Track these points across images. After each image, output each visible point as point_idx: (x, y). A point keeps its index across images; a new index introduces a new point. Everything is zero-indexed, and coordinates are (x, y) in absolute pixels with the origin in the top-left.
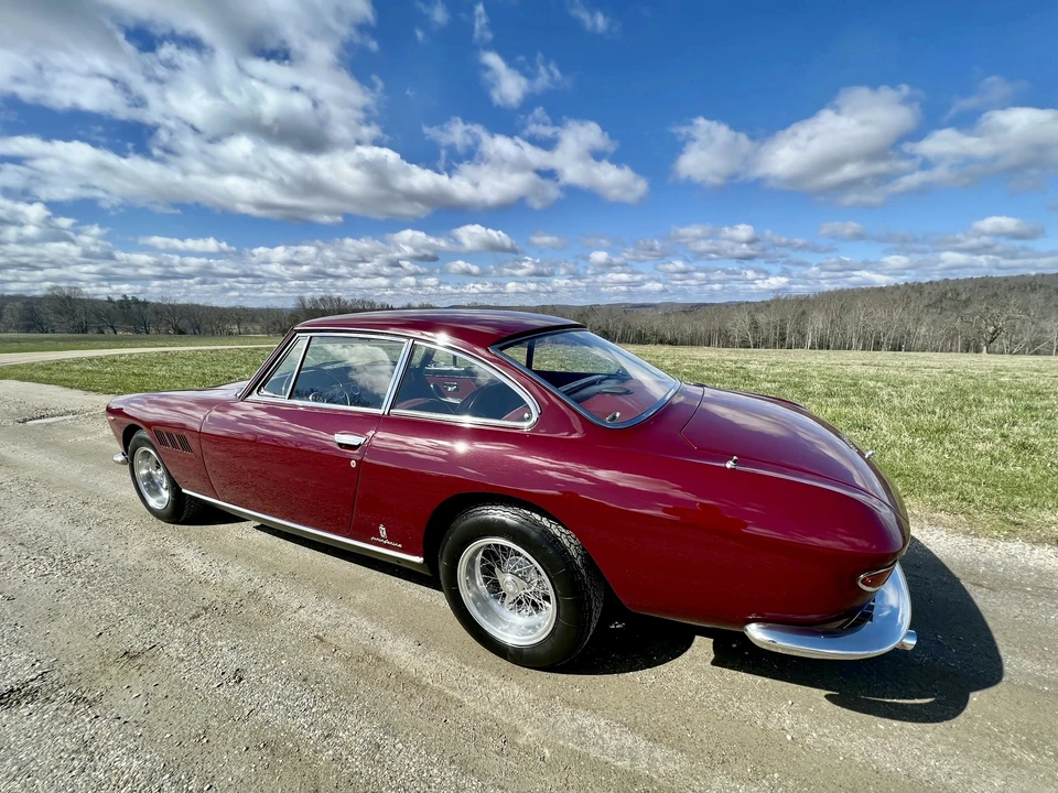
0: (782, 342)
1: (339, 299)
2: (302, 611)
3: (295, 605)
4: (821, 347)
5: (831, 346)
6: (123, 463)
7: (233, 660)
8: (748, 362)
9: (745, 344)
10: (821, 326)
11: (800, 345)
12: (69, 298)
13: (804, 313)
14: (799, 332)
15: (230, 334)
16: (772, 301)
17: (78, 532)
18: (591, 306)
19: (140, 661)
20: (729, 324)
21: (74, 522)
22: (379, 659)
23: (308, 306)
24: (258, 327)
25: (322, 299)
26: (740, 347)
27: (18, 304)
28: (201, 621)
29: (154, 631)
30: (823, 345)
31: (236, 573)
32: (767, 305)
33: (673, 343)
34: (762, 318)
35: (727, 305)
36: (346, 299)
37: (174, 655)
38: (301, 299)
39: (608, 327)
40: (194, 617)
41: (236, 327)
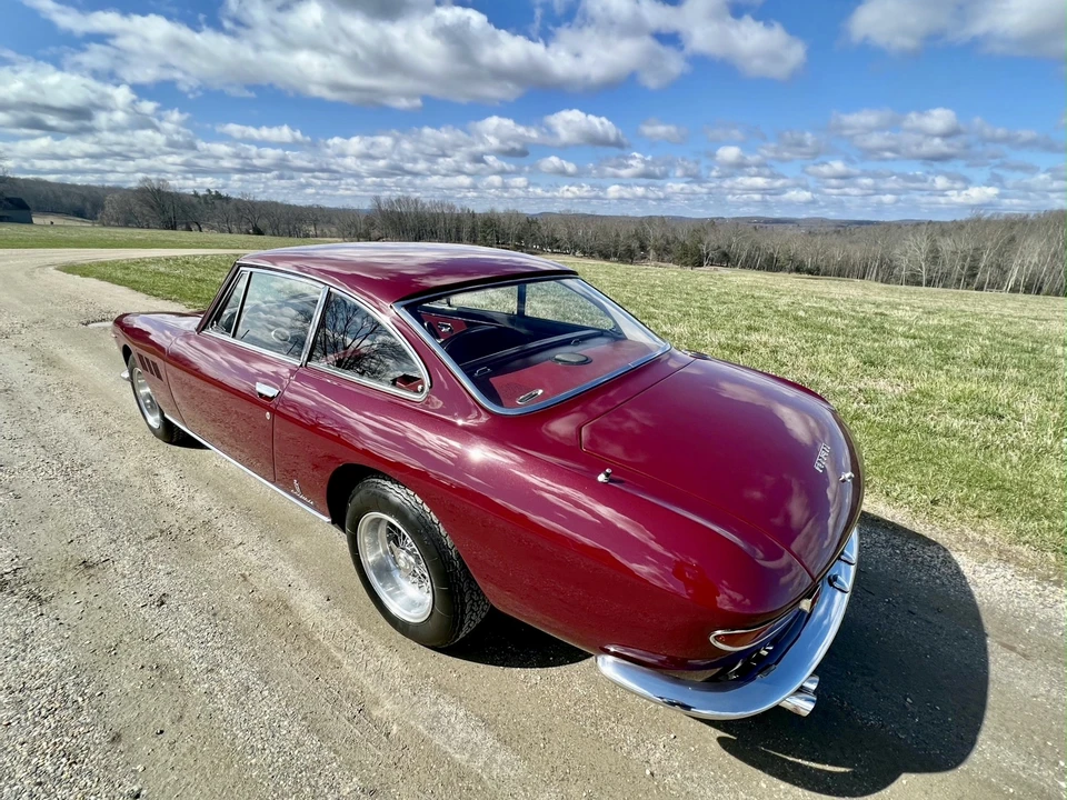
0: (970, 279)
1: (416, 201)
2: (241, 547)
3: (237, 541)
4: (1028, 290)
5: (1045, 288)
6: (128, 379)
7: (164, 584)
8: (895, 306)
9: (914, 280)
10: (1035, 260)
11: (996, 285)
12: (159, 190)
13: (1012, 239)
14: (999, 266)
15: (307, 236)
16: (967, 222)
17: (90, 441)
18: (712, 219)
19: (92, 571)
20: (897, 251)
21: (91, 430)
22: (287, 607)
23: (384, 207)
24: (334, 229)
25: (398, 201)
26: (907, 283)
27: (116, 196)
28: (153, 543)
29: (113, 545)
30: (1033, 287)
31: (201, 500)
32: (960, 226)
33: (814, 272)
34: (946, 245)
35: (899, 225)
36: (424, 200)
37: (119, 570)
38: (377, 199)
39: (730, 246)
40: (150, 538)
41: (313, 228)
